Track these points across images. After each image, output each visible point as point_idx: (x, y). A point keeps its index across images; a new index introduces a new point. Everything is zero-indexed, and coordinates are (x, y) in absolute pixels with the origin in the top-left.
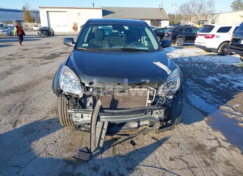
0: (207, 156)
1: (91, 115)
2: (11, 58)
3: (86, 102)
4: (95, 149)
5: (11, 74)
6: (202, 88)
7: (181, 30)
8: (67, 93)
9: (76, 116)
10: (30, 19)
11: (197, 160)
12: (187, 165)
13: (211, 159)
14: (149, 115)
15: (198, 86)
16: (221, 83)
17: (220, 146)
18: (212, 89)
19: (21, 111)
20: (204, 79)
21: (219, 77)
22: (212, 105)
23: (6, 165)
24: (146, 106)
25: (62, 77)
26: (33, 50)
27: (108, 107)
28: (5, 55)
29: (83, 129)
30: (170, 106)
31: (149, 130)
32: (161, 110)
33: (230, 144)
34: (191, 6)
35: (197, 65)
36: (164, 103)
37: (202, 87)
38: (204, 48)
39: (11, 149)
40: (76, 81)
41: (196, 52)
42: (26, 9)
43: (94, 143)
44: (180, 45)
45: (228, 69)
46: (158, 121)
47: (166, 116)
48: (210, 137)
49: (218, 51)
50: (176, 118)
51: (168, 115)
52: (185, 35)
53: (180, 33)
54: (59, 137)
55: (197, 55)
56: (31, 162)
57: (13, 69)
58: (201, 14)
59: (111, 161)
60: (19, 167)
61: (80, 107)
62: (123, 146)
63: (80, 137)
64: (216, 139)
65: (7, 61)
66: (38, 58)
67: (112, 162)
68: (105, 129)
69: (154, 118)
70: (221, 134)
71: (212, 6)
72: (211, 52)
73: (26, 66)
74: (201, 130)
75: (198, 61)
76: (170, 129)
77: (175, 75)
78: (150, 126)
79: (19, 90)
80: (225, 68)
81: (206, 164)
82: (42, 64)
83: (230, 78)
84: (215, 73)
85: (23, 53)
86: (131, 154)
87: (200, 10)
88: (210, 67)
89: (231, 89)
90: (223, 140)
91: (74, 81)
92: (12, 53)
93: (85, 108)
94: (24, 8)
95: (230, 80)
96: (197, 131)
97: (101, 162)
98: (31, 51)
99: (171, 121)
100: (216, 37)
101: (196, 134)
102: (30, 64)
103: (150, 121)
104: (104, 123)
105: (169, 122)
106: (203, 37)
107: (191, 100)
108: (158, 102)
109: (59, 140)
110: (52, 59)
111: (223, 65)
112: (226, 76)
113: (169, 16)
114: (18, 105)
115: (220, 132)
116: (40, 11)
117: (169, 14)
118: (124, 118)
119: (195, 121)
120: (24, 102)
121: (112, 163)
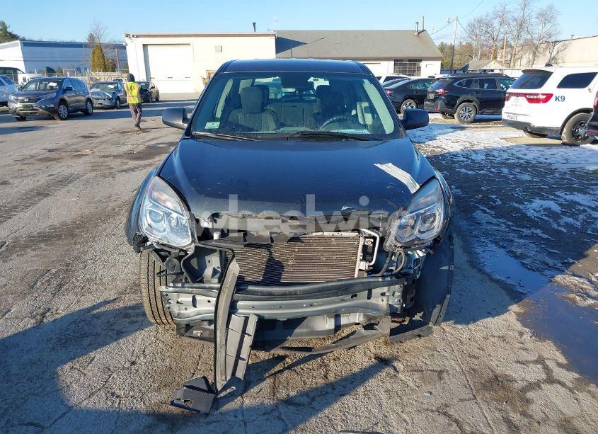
0: (513, 406)
1: (215, 299)
2: (52, 156)
3: (203, 267)
4: (225, 383)
5: (47, 195)
6: (515, 228)
7: (469, 83)
8: (158, 243)
9: (179, 300)
10: (105, 65)
11: (487, 415)
12: (458, 429)
13: (524, 414)
14: (362, 298)
15: (503, 223)
16: (565, 215)
17: (551, 380)
18: (539, 232)
19: (61, 286)
20: (521, 207)
21: (562, 200)
22: (536, 273)
23: (8, 420)
24: (356, 276)
25: (147, 205)
26: (105, 138)
27: (260, 278)
28: (38, 151)
29: (197, 333)
30: (418, 277)
31: (366, 336)
32: (393, 288)
33: (576, 376)
34: (496, 23)
35: (505, 171)
36: (402, 269)
37: (512, 226)
38: (524, 127)
39: (25, 381)
40: (179, 213)
41: (505, 136)
42: (97, 41)
43: (223, 367)
44: (465, 120)
45: (587, 180)
46: (386, 314)
47: (408, 301)
48: (524, 356)
49: (561, 133)
50: (435, 307)
51: (412, 300)
52: (479, 95)
53: (465, 90)
54: (144, 351)
55: (507, 144)
56: (68, 414)
57: (54, 185)
58: (521, 42)
59: (264, 414)
60: (37, 425)
61: (189, 280)
62: (298, 378)
63: (195, 353)
64: (540, 361)
65: (42, 165)
66: (114, 156)
67: (266, 416)
68: (249, 335)
69: (375, 308)
70: (554, 348)
71: (549, 22)
72: (544, 136)
73: (84, 178)
74: (503, 338)
75: (508, 159)
76: (420, 336)
77: (429, 199)
78: (366, 327)
79: (61, 236)
80: (578, 177)
81: (509, 427)
82: (123, 171)
83: (589, 204)
84: (551, 191)
85: (82, 144)
86: (317, 398)
87: (519, 32)
88: (539, 174)
89: (589, 232)
90: (560, 365)
91: (174, 215)
92: (54, 146)
93: (201, 282)
94: (91, 37)
95: (590, 207)
96: (492, 339)
97: (240, 417)
98: (100, 139)
99: (421, 314)
100: (557, 98)
101: (490, 348)
102: (94, 171)
103: (365, 315)
104: (247, 319)
105: (417, 317)
106: (523, 100)
107: (482, 260)
108: (385, 266)
109: (142, 358)
110: (147, 159)
111: (573, 171)
112: (578, 197)
113: (442, 48)
114: (53, 271)
115: (552, 344)
116: (127, 45)
117: (442, 43)
118: (298, 308)
119: (488, 313)
120: (68, 265)
121: (267, 419)
